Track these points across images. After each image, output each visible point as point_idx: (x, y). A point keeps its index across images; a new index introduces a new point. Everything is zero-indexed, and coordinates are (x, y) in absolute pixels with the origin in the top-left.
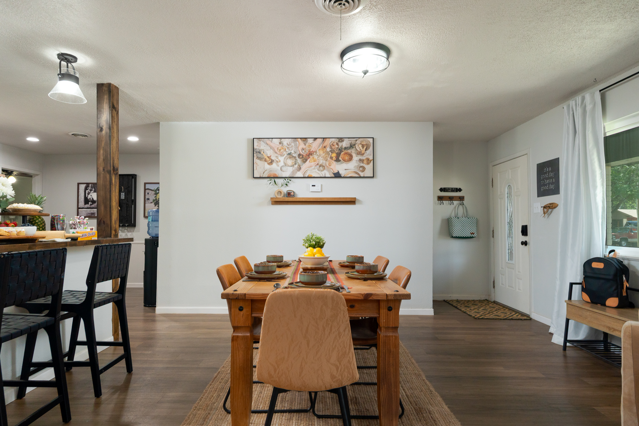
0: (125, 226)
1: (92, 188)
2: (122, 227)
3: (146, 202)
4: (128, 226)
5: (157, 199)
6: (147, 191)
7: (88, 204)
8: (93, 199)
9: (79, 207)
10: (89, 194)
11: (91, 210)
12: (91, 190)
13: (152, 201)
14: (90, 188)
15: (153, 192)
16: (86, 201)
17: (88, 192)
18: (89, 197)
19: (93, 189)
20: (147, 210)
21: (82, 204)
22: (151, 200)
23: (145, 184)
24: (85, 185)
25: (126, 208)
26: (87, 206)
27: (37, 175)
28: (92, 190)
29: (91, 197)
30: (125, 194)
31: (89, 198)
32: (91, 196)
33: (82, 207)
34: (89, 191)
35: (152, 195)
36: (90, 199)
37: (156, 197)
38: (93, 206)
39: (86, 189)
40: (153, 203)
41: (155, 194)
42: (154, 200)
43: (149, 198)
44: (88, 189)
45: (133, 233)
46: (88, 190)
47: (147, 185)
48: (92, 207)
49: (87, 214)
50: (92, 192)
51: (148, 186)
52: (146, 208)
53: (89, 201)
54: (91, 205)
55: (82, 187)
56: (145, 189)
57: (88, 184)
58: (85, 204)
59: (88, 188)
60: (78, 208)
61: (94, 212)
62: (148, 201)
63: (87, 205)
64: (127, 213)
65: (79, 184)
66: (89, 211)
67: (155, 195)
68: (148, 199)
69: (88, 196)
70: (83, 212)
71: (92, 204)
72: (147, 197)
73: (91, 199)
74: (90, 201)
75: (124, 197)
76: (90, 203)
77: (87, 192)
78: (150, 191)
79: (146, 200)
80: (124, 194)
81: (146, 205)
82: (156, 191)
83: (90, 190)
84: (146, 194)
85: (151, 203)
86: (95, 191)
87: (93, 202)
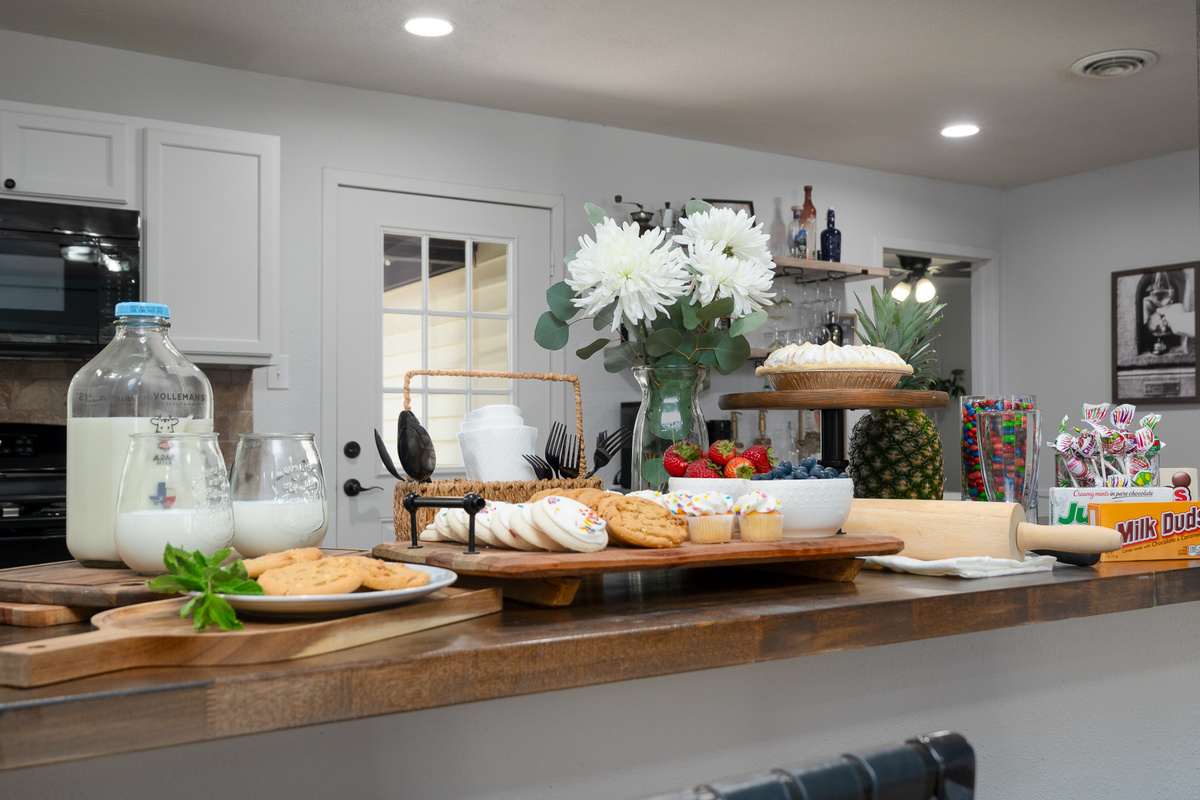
1: (1164, 285)
7: (1152, 350)
8: (1168, 329)
9: (1119, 363)
10: (1153, 310)
11: (1163, 372)
12: (1161, 296)
14: (1155, 289)
16: (1146, 339)
17: (1151, 302)
18: (1155, 322)
19: (1170, 291)
21: (1128, 351)
24: (1138, 278)
26: (1148, 357)
27: (985, 261)
28: (1167, 295)
29: (1160, 322)
31: (1153, 327)
32: (1162, 316)
33: (1130, 363)
34: (1154, 300)
36: (1158, 329)
38: (1170, 356)
39: (1142, 292)
44: (1148, 294)
46: (1150, 298)
48: (1165, 361)
49: (1149, 388)
50: (1165, 301)
53: (1155, 340)
54: (1161, 353)
55: (1129, 286)
57: (1148, 273)
58: (1141, 352)
59: (1149, 289)
60: (1117, 368)
61: (1175, 379)
63: (1148, 355)
65: (1116, 276)
66: (1154, 380)
69: (1149, 319)
70: (1136, 382)
71: (1167, 351)
73: (1163, 329)
74: (1157, 337)
76: (1157, 346)
77: (1146, 303)
83: (1156, 295)
86: (1177, 298)
87: (1172, 340)
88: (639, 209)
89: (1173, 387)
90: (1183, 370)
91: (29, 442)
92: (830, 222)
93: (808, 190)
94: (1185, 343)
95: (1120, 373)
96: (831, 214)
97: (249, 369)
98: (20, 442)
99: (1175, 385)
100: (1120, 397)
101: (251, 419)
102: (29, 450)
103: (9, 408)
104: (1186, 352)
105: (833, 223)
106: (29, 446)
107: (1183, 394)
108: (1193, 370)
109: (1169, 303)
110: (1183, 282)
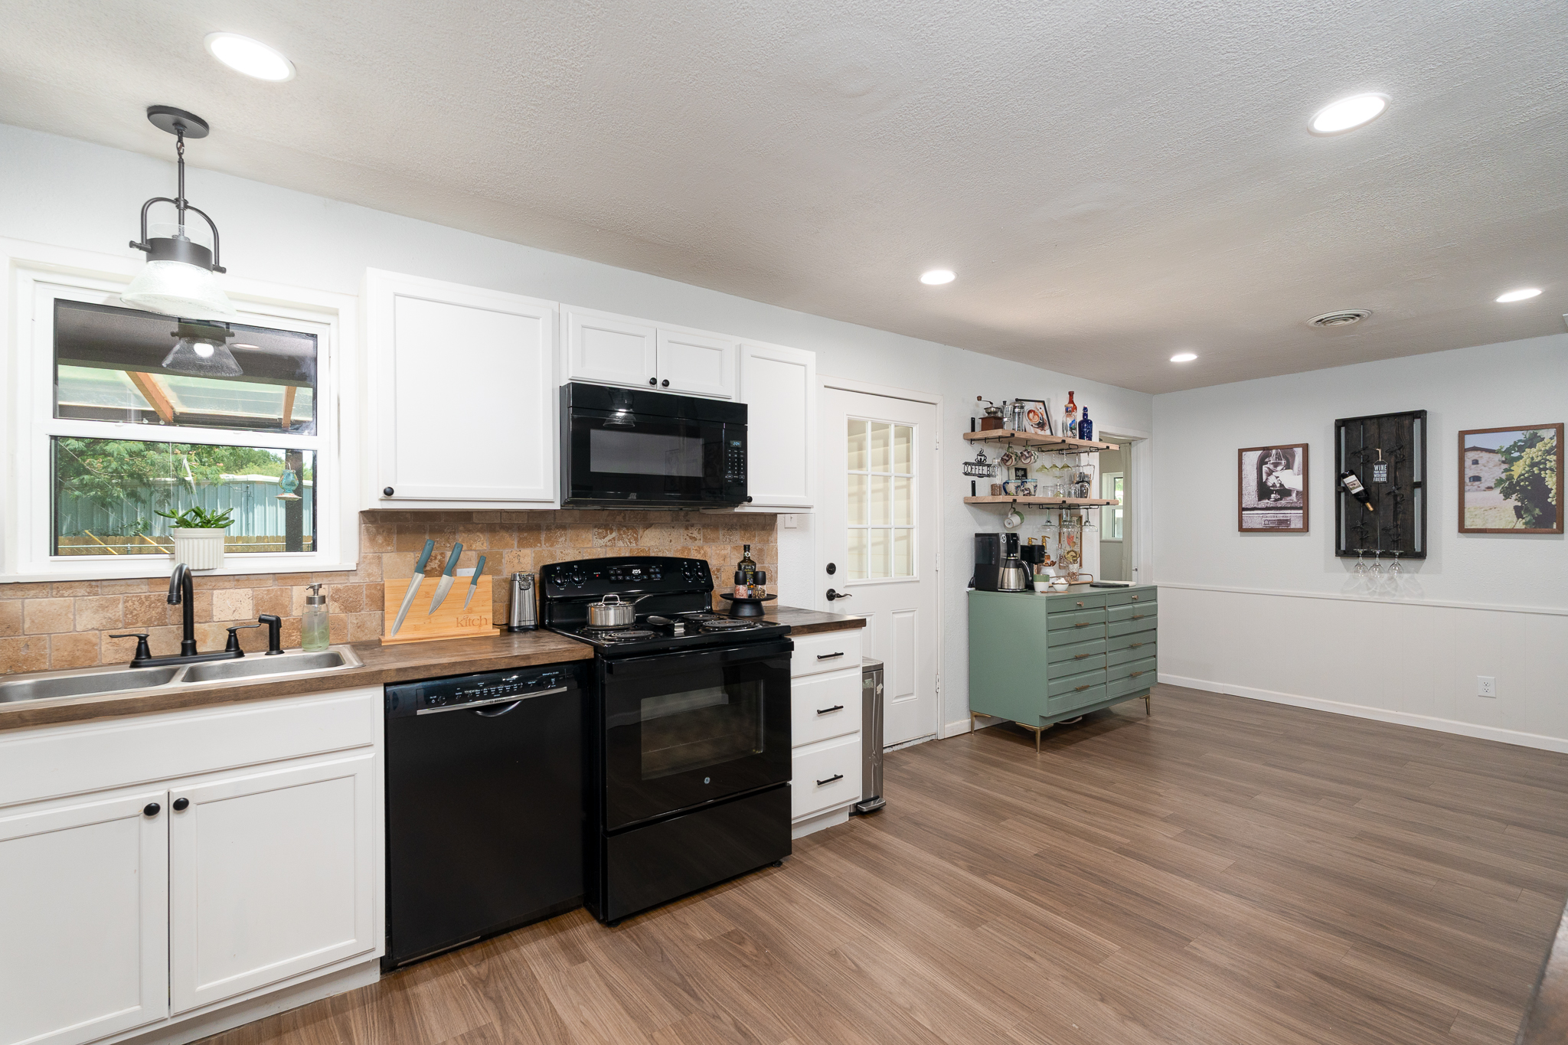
0: (1393, 556)
1: (1278, 457)
2: (1379, 557)
3: (1467, 488)
4: (1401, 556)
5: (1516, 477)
6: (1470, 456)
7: (1269, 498)
8: (1282, 485)
9: (1244, 506)
10: (1270, 473)
11: (1278, 512)
12: (1276, 465)
13: (1493, 485)
14: (1272, 460)
15: (1498, 457)
16: (1264, 491)
17: (1268, 468)
18: (1271, 481)
19: (1283, 462)
20: (1472, 510)
21: (1251, 497)
22: (1489, 479)
23: (1462, 434)
24: (1259, 452)
25: (1392, 507)
26: (1265, 503)
27: (1145, 439)
28: (1281, 463)
29: (1276, 481)
30: (1388, 468)
31: (1270, 484)
32: (1277, 477)
33: (1252, 506)
34: (1271, 467)
35: (1491, 465)
36: (1274, 485)
37: (1506, 470)
38: (1283, 503)
39: (1262, 462)
40: (1499, 490)
41: (1504, 462)
42: (1500, 482)
43: (1480, 475)
44: (1267, 463)
45: (1416, 575)
46: (1268, 466)
47: (1467, 437)
49: (1267, 522)
50: (1279, 468)
51: (1470, 441)
52: (1467, 505)
54: (1276, 500)
55: (1251, 459)
56: (1462, 451)
57: (1266, 450)
58: (1260, 499)
59: (1267, 460)
60: (1242, 509)
61: (1287, 516)
62: (1477, 483)
63: (1267, 501)
64: (1395, 518)
65: (1241, 451)
66: (1271, 517)
67: (1506, 466)
68: (1477, 479)
69: (1267, 479)
70: (1254, 519)
71: (1281, 499)
72: (1470, 472)
73: (1278, 485)
74: (1273, 490)
75: (1385, 475)
76: (1273, 496)
77: (1265, 468)
78: (1485, 455)
79: (1467, 480)
80: (1383, 467)
81: (1468, 496)
82: (1508, 451)
83: (1273, 463)
84: (1468, 463)
85: (1490, 488)
86: (1289, 466)
87: (1284, 492)
88: (990, 405)
89: (1286, 522)
90: (1293, 512)
91: (657, 570)
92: (1085, 415)
93: (1071, 394)
94: (1294, 495)
95: (1243, 512)
96: (1085, 409)
97: (775, 515)
98: (652, 570)
99: (1287, 520)
100: (1244, 527)
101: (777, 548)
102: (659, 576)
103: (637, 545)
104: (1295, 500)
105: (1087, 415)
106: (658, 573)
107: (1292, 526)
108: (1301, 511)
109: (1282, 469)
110: (1293, 456)
